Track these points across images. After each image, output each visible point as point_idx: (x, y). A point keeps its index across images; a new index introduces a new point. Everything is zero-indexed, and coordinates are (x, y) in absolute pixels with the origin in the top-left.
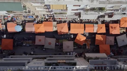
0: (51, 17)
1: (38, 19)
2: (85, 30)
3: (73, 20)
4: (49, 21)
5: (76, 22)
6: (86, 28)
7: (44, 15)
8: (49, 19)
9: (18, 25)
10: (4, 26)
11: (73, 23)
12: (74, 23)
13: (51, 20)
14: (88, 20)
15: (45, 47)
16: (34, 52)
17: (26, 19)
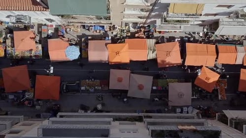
0: (142, 29)
1: (112, 33)
2: (217, 58)
3: (190, 36)
4: (138, 37)
5: (195, 41)
6: (220, 54)
7: (126, 24)
8: (137, 32)
9: (71, 45)
10: (40, 46)
11: (189, 41)
12: (191, 42)
13: (141, 34)
14: (223, 36)
15: (129, 95)
16: (103, 105)
17: (87, 33)
